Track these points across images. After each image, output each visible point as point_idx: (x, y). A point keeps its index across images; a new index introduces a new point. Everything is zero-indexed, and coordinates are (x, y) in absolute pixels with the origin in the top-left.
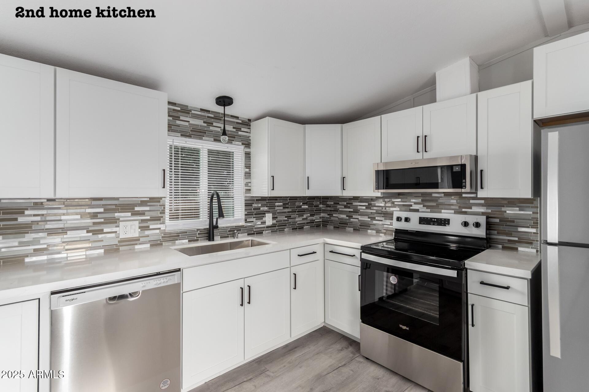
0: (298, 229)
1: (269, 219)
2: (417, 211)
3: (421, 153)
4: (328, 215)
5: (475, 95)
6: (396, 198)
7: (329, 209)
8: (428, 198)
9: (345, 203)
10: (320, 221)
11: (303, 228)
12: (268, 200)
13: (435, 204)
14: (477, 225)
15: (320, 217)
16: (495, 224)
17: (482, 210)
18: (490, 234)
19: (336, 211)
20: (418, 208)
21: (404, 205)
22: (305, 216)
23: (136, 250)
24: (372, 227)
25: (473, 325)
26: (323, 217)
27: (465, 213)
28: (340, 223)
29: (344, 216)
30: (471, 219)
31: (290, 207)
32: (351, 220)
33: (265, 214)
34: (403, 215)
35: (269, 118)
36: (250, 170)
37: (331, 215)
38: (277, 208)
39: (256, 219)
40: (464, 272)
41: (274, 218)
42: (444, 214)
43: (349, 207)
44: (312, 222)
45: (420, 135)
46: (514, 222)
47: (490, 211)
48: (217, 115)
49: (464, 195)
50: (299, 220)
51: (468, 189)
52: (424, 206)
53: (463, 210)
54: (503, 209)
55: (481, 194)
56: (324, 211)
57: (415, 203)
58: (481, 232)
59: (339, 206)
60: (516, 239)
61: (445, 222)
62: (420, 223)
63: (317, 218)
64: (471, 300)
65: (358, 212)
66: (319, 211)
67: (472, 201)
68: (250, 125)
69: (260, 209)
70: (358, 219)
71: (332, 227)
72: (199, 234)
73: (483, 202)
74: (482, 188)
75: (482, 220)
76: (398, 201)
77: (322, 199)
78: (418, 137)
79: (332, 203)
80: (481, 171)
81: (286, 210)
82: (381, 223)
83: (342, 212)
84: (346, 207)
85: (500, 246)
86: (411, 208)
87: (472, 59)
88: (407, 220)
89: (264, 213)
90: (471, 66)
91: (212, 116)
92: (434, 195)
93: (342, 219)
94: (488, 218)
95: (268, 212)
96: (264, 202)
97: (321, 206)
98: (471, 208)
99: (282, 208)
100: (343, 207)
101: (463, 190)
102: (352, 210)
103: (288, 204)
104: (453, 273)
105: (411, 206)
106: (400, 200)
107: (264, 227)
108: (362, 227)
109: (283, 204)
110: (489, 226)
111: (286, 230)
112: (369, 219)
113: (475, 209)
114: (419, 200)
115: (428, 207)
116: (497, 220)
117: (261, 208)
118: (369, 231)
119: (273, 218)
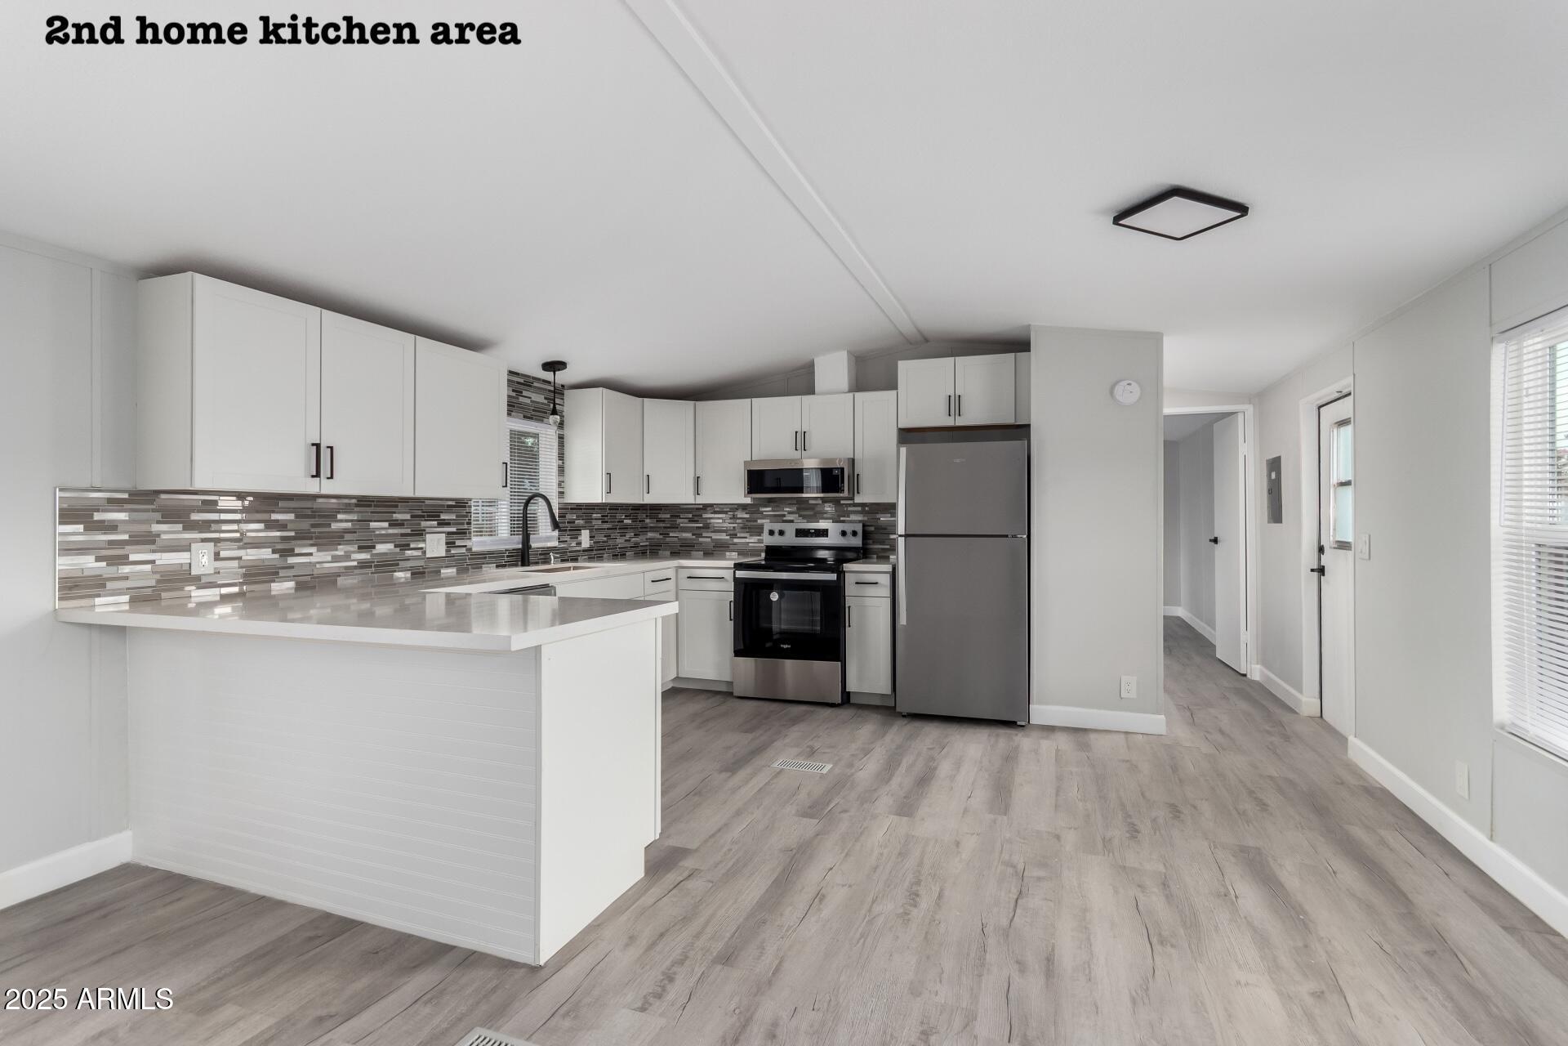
0: (619, 555)
1: (585, 539)
2: (792, 521)
3: (799, 451)
4: (660, 534)
5: (851, 394)
6: (766, 506)
7: (662, 525)
8: (803, 506)
9: (690, 516)
10: (646, 546)
11: (625, 554)
12: (585, 509)
13: (811, 513)
14: (854, 533)
15: (647, 539)
16: (871, 532)
17: (859, 518)
18: (867, 544)
19: (675, 527)
20: (792, 519)
21: (775, 516)
22: (627, 537)
23: (442, 575)
24: (732, 547)
25: (849, 626)
26: (650, 539)
27: (843, 522)
28: (681, 546)
29: (688, 535)
30: (848, 528)
31: (611, 522)
32: (700, 539)
33: (580, 530)
34: (777, 527)
35: (605, 390)
36: (563, 463)
37: (666, 535)
38: (594, 522)
39: (571, 538)
40: (842, 575)
41: (592, 537)
42: (822, 525)
43: (697, 522)
44: (636, 545)
45: (799, 430)
46: (885, 529)
47: (866, 519)
48: (528, 380)
49: (842, 502)
50: (620, 541)
51: (846, 494)
52: (800, 516)
53: (842, 519)
54: (878, 516)
55: (858, 499)
56: (653, 529)
57: (789, 513)
58: (857, 542)
59: (679, 521)
60: (888, 547)
61: (823, 533)
62: (796, 536)
63: (642, 540)
64: (849, 602)
65: (709, 528)
66: (645, 529)
67: (850, 509)
68: (563, 394)
69: (574, 522)
70: (711, 537)
71: (668, 553)
72: (508, 556)
73: (859, 509)
74: (858, 493)
75: (859, 528)
76: (767, 510)
77: (650, 509)
78: (796, 432)
79: (668, 516)
80: (858, 475)
81: (606, 526)
82: (743, 540)
83: (685, 530)
84: (691, 521)
85: (875, 556)
86: (785, 518)
87: (849, 352)
88: (781, 533)
89: (578, 530)
90: (849, 360)
91: (522, 381)
92: (811, 502)
93: (686, 539)
94: (864, 526)
95: (585, 528)
96: (580, 512)
97: (648, 521)
98: (848, 516)
99: (600, 522)
100: (686, 521)
101: (841, 495)
102: (701, 525)
103: (607, 516)
104: (833, 577)
105: (784, 516)
106: (770, 509)
107: (579, 551)
108: (717, 549)
109: (602, 516)
110: (866, 535)
111: (605, 555)
112: (728, 537)
113: (853, 517)
114: (794, 509)
115: (804, 517)
116: (872, 529)
117: (577, 521)
118: (728, 553)
119: (590, 537)
